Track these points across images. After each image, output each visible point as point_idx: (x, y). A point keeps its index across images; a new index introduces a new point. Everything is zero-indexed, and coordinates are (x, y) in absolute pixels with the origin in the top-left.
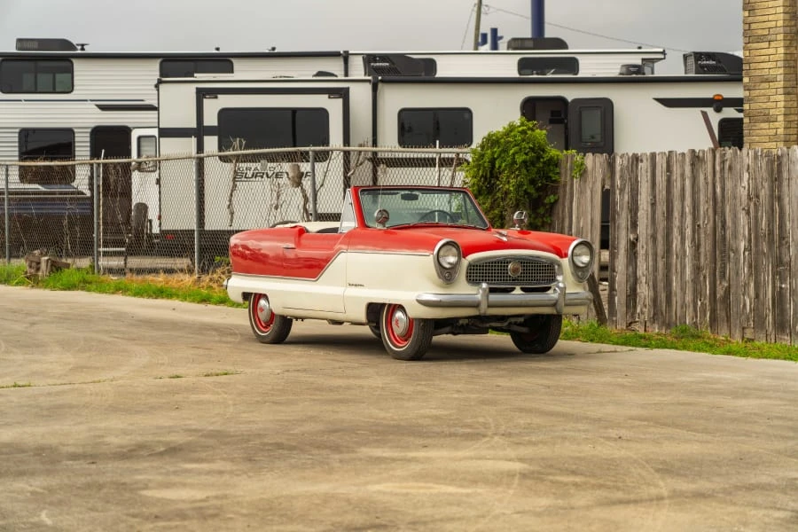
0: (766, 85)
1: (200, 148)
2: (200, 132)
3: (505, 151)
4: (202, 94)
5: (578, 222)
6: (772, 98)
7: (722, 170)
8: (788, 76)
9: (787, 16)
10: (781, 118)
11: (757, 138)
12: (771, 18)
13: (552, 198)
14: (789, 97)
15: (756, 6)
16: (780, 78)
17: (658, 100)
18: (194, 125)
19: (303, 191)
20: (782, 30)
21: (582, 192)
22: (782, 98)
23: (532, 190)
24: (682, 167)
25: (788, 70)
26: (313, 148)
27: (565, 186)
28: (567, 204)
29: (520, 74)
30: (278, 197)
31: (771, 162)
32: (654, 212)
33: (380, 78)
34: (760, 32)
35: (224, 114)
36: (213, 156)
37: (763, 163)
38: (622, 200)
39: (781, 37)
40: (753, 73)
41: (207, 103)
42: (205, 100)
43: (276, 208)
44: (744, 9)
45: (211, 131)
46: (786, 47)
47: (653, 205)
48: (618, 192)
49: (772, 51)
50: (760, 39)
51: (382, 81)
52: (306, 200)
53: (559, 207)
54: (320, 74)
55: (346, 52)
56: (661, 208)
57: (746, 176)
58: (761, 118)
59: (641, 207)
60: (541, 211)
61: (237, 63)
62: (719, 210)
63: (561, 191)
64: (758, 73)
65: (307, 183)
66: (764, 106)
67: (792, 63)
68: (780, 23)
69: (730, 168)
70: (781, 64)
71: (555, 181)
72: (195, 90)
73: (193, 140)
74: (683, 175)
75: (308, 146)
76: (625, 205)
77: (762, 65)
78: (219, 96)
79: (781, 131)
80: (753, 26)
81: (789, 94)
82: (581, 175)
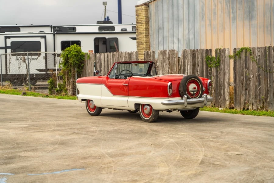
0: (141, 35)
1: (6, 52)
2: (6, 48)
3: (70, 53)
4: (6, 38)
5: (89, 70)
6: (143, 38)
7: (119, 57)
8: (146, 33)
9: (146, 17)
10: (145, 43)
11: (140, 49)
12: (142, 18)
13: (83, 65)
14: (147, 38)
15: (139, 15)
16: (144, 33)
17: (131, 38)
18: (4, 46)
19: (26, 63)
20: (144, 21)
21: (89, 63)
22: (145, 38)
23: (77, 62)
24: (110, 56)
25: (146, 31)
26: (28, 52)
27: (86, 62)
28: (86, 66)
29: (99, 31)
30: (20, 65)
31: (129, 55)
32: (105, 68)
33: (55, 33)
34: (140, 21)
35: (12, 43)
36: (3, 55)
37: (127, 55)
38: (98, 65)
39: (144, 23)
40: (138, 32)
41: (8, 40)
42: (7, 39)
43: (19, 68)
44: (136, 16)
45: (9, 47)
46: (146, 25)
47: (105, 66)
48: (97, 63)
49: (142, 26)
50: (140, 23)
51: (56, 34)
52: (27, 66)
53: (85, 67)
54: (41, 32)
55: (51, 25)
56: (106, 67)
57: (124, 59)
58: (140, 43)
59: (102, 67)
60: (80, 68)
61: (21, 29)
62: (118, 67)
63: (85, 63)
64: (139, 32)
65: (27, 61)
66: (141, 40)
67: (147, 29)
68: (144, 19)
69: (121, 57)
70: (144, 30)
71: (84, 60)
72: (4, 37)
73: (4, 50)
74: (111, 59)
75: (27, 52)
76: (99, 66)
77: (140, 30)
78: (11, 38)
79: (145, 47)
80: (138, 20)
81: (147, 37)
82: (89, 59)
